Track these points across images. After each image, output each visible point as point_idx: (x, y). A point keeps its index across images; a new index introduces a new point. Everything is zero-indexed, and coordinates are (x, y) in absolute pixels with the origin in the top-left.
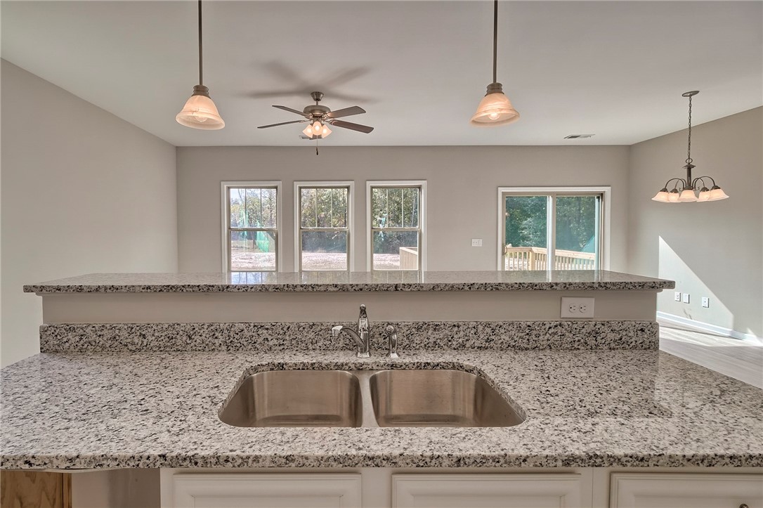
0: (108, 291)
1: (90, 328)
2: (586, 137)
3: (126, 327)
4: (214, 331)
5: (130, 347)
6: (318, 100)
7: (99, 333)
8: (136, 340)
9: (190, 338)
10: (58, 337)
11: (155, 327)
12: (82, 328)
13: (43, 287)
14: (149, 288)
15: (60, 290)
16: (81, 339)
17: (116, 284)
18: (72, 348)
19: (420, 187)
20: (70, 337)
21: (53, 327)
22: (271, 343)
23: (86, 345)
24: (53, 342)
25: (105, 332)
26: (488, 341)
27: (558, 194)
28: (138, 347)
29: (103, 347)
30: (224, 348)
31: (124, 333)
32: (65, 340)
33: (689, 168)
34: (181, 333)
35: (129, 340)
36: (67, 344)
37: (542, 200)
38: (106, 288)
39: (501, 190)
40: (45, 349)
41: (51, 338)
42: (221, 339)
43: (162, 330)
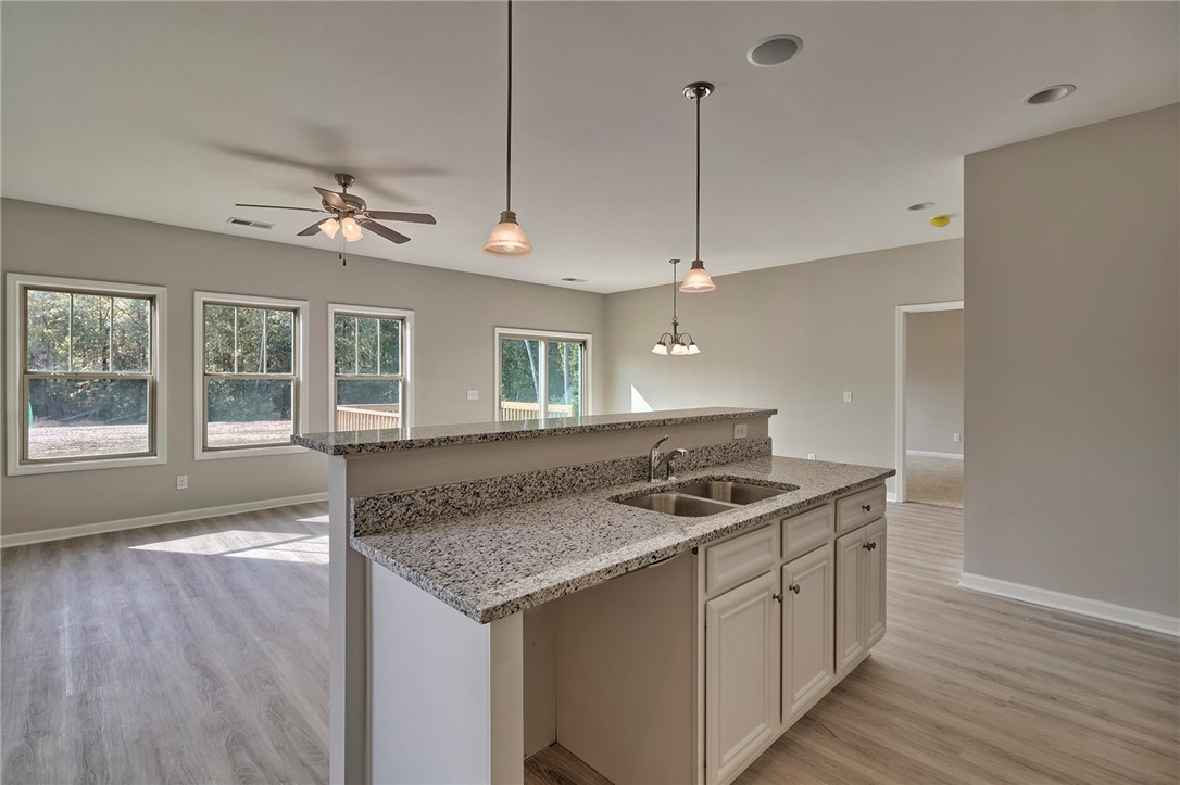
0: (443, 444)
1: (420, 493)
2: (580, 281)
3: (459, 486)
4: (542, 478)
5: (463, 510)
6: (345, 186)
7: (430, 498)
8: (470, 501)
9: (521, 490)
10: (380, 512)
11: (489, 483)
12: (409, 495)
13: (363, 445)
14: (485, 437)
15: (384, 448)
16: (408, 510)
17: (451, 435)
18: (397, 523)
19: (403, 320)
20: (395, 509)
21: (374, 499)
22: (585, 484)
23: (413, 518)
24: (372, 519)
25: (438, 495)
26: (707, 461)
27: (550, 339)
28: (471, 508)
29: (434, 516)
30: (550, 495)
31: (458, 494)
32: (388, 514)
33: (675, 325)
34: (513, 485)
35: (462, 502)
36: (391, 520)
37: (534, 344)
38: (440, 441)
39: (498, 331)
40: (361, 531)
41: (370, 515)
42: (548, 486)
43: (496, 486)
